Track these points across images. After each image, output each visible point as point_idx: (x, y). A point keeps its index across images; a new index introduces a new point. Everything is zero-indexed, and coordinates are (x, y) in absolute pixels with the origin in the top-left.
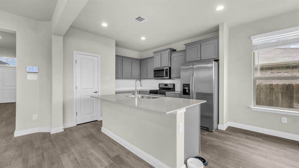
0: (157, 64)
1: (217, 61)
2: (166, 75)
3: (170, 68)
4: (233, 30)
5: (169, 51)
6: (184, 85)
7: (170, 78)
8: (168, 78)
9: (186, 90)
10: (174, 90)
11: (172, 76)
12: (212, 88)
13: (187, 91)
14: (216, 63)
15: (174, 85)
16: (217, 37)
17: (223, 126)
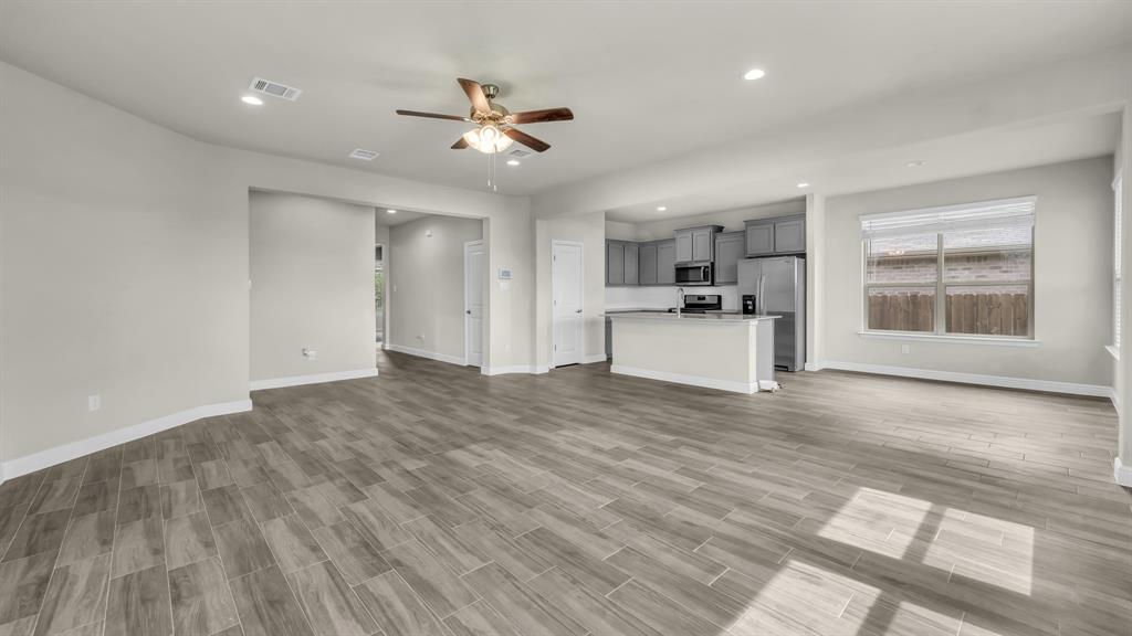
0: (683, 256)
1: (803, 256)
2: (706, 279)
3: (713, 264)
4: (833, 202)
5: (711, 229)
6: (746, 298)
7: (713, 284)
8: (709, 283)
9: (748, 305)
10: (720, 308)
11: (717, 280)
12: (792, 303)
13: (750, 308)
14: (802, 260)
15: (719, 297)
16: (803, 216)
17: (814, 364)
